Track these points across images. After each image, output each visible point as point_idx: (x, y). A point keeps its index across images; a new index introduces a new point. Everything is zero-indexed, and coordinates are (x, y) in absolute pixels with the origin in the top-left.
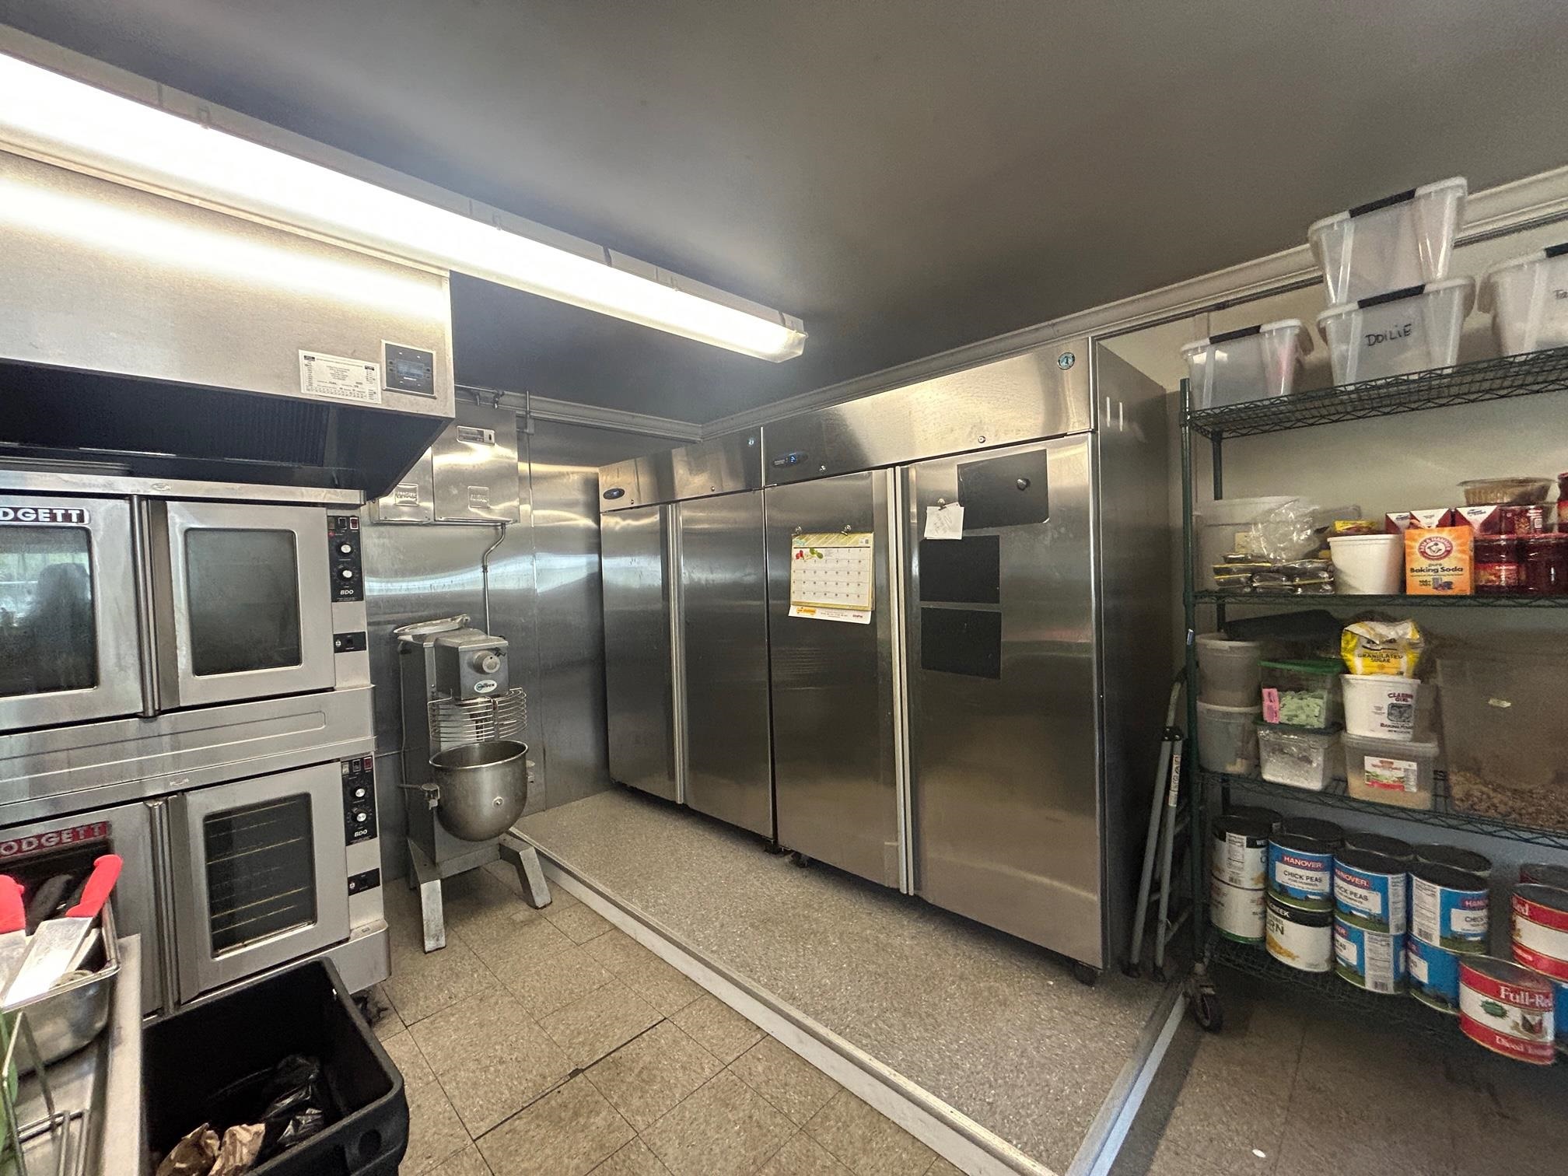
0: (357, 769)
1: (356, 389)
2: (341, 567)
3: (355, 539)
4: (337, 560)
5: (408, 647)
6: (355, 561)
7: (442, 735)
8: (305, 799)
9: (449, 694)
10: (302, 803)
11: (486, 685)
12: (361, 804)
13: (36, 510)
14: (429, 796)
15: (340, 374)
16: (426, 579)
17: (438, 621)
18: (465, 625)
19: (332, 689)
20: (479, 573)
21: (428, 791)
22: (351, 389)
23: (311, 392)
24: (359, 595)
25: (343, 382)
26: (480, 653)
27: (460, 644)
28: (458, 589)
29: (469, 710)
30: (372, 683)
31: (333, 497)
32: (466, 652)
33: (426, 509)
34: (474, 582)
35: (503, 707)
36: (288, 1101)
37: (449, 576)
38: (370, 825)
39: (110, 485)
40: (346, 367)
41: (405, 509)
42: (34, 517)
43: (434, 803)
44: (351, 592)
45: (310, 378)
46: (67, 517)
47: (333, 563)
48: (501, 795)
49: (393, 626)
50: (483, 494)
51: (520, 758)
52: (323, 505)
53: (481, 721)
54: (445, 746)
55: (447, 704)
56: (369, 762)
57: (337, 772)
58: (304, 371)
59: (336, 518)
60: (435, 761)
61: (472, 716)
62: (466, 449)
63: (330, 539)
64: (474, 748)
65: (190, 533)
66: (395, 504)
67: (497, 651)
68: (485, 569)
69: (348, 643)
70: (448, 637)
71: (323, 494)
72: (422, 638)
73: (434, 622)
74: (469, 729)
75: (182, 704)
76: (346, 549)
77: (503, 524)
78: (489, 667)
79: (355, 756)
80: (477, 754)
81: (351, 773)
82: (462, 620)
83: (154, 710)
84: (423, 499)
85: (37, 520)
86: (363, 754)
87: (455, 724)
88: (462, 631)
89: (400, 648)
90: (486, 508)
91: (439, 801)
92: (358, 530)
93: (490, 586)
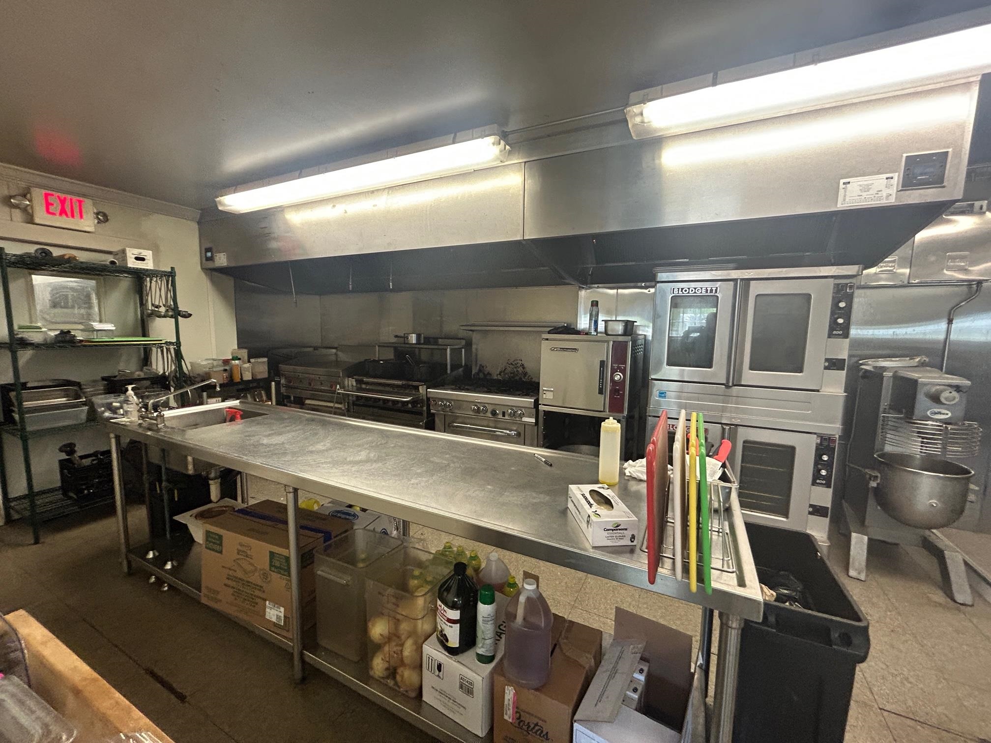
0: (825, 443)
1: (877, 196)
2: (836, 316)
3: (850, 299)
4: (836, 311)
5: (868, 374)
6: (847, 313)
7: (887, 439)
8: (792, 449)
9: (900, 412)
10: (790, 451)
11: (940, 413)
12: (824, 464)
13: (701, 288)
14: (870, 479)
15: (867, 189)
16: (890, 328)
17: (897, 359)
18: (922, 364)
19: (818, 391)
20: (943, 325)
21: (870, 475)
22: (872, 196)
23: (844, 205)
24: (846, 335)
25: (868, 193)
26: (938, 387)
27: (920, 378)
28: (921, 337)
29: (918, 428)
30: (845, 392)
31: (840, 271)
32: (925, 384)
33: (903, 274)
34: (935, 332)
35: (954, 434)
36: (786, 592)
37: (912, 327)
38: (828, 478)
39: (729, 275)
40: (870, 182)
41: (883, 276)
42: (700, 291)
43: (873, 484)
44: (841, 332)
45: (845, 196)
46: (711, 291)
47: (833, 313)
48: (939, 500)
49: (858, 358)
50: (962, 258)
51: (963, 478)
52: (832, 277)
53: (927, 438)
54: (888, 448)
55: (898, 419)
56: (834, 441)
57: (814, 440)
58: (841, 192)
59: (838, 284)
60: (878, 455)
61: (919, 432)
62: (949, 221)
63: (833, 298)
64: (916, 458)
65: (758, 298)
66: (875, 273)
67: (958, 388)
68: (950, 322)
69: (834, 364)
70: (908, 371)
71: (834, 270)
72: (884, 369)
73: (893, 359)
74: (916, 441)
75: (743, 383)
76: (842, 305)
77: (979, 283)
78: (946, 399)
79: (825, 434)
80: (917, 462)
81: (821, 444)
82: (919, 361)
83: (733, 383)
84: (901, 267)
85: (701, 293)
86: (831, 435)
87: (901, 434)
88: (919, 368)
89: (861, 374)
90: (964, 270)
91: (878, 484)
92: (853, 292)
93: (953, 337)
